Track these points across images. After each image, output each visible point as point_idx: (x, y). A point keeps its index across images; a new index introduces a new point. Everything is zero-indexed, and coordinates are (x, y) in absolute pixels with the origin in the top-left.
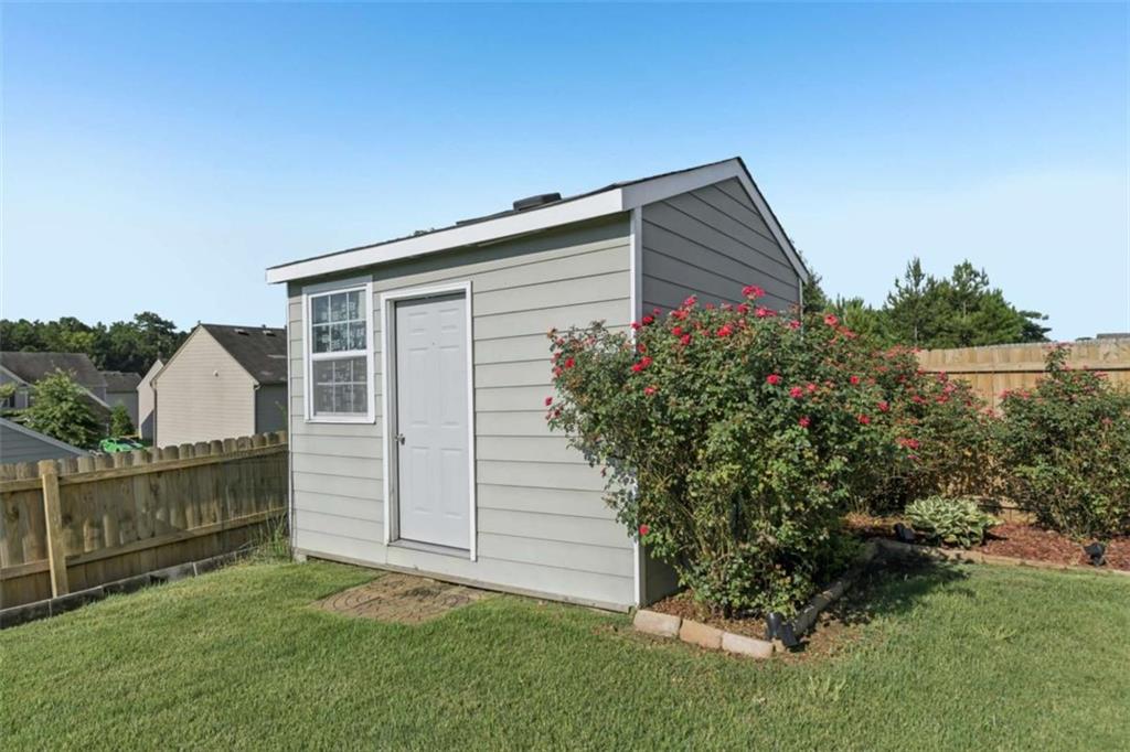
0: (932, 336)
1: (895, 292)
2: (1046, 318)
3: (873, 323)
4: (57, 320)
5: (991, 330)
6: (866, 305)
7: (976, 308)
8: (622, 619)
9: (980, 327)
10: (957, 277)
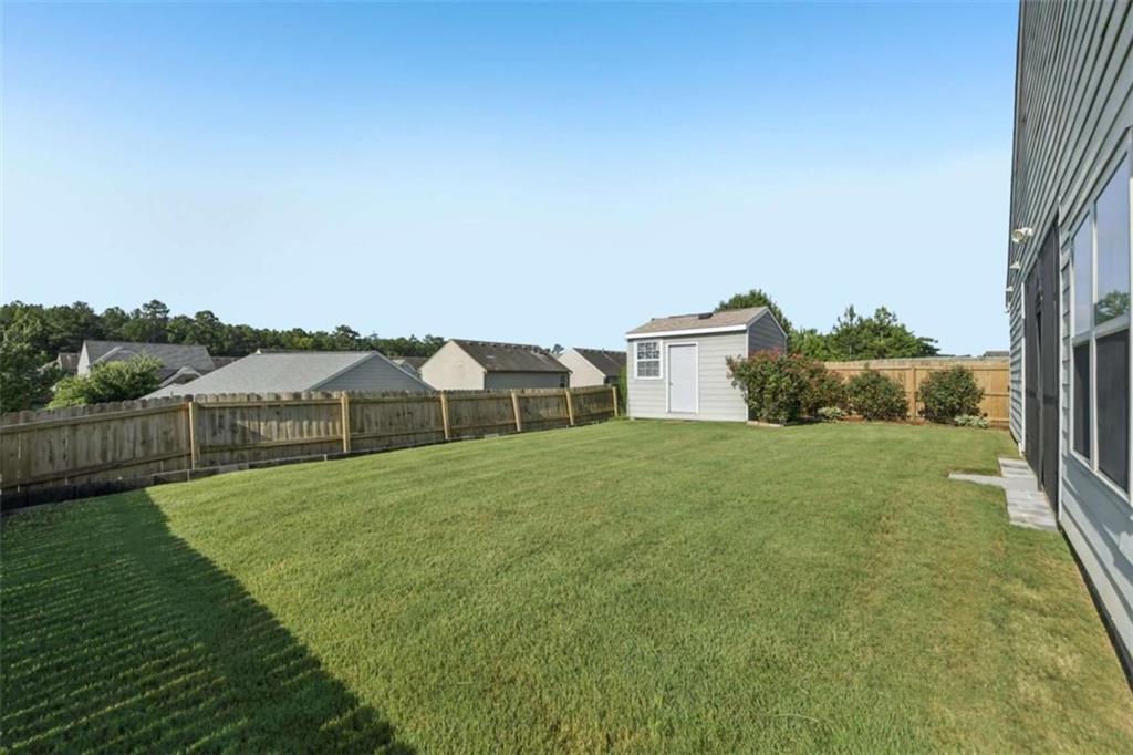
0: (861, 352)
1: (838, 325)
2: (937, 342)
3: (822, 344)
4: (291, 330)
5: (898, 349)
6: (818, 333)
7: (889, 335)
8: (745, 423)
9: (891, 347)
10: (877, 316)
